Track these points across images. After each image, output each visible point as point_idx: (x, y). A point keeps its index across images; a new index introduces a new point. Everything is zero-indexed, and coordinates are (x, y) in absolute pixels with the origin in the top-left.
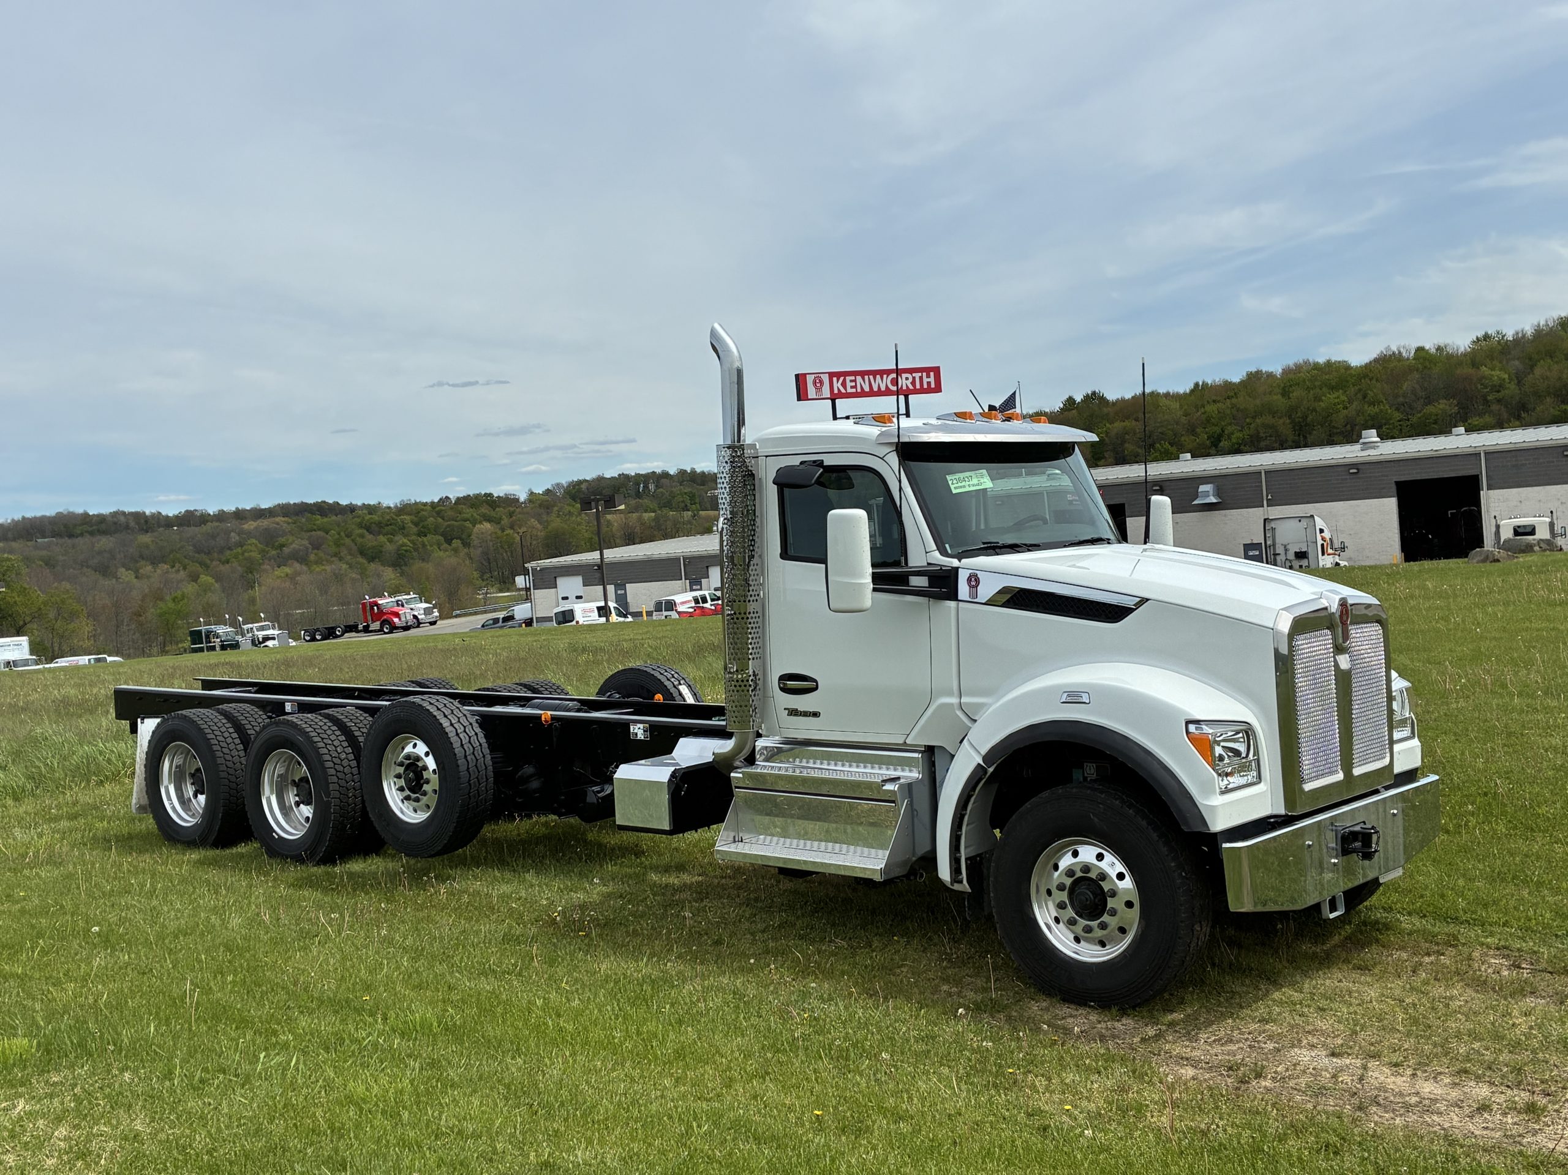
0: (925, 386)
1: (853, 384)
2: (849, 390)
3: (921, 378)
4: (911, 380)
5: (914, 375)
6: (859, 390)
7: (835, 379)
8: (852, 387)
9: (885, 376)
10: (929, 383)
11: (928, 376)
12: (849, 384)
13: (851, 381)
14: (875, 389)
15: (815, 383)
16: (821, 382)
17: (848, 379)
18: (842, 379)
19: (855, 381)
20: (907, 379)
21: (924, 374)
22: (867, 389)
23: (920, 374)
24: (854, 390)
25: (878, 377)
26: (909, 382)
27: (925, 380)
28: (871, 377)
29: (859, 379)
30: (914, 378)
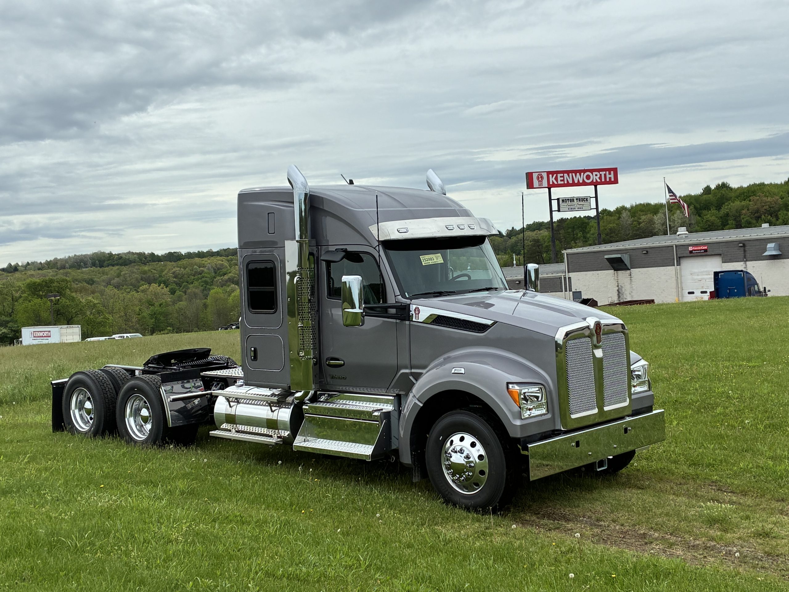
0: (608, 180)
1: (562, 179)
2: (560, 182)
3: (605, 175)
4: (599, 176)
5: (601, 173)
6: (566, 182)
7: (551, 176)
8: (561, 181)
9: (582, 174)
10: (610, 178)
11: (610, 174)
12: (559, 179)
13: (561, 177)
14: (576, 182)
15: (538, 178)
16: (542, 177)
17: (559, 175)
18: (555, 175)
19: (563, 177)
20: (596, 175)
21: (607, 172)
22: (571, 182)
23: (605, 172)
24: (562, 182)
25: (578, 174)
26: (597, 178)
27: (608, 176)
28: (574, 174)
29: (566, 175)
30: (601, 175)
